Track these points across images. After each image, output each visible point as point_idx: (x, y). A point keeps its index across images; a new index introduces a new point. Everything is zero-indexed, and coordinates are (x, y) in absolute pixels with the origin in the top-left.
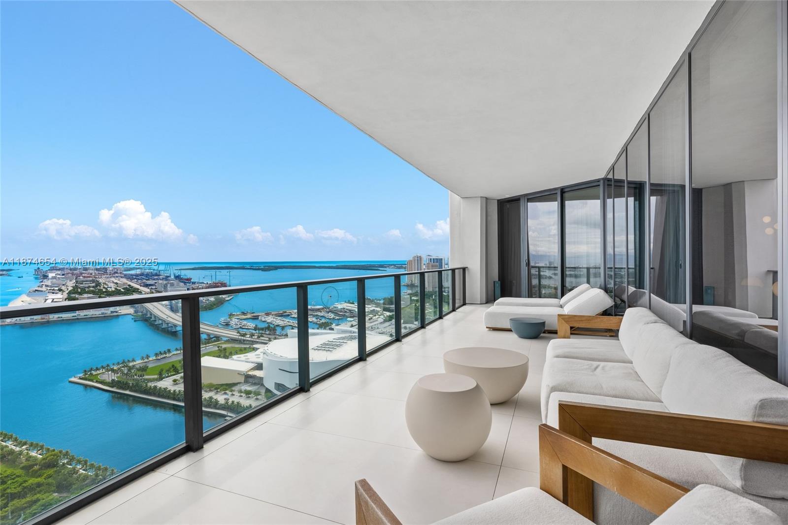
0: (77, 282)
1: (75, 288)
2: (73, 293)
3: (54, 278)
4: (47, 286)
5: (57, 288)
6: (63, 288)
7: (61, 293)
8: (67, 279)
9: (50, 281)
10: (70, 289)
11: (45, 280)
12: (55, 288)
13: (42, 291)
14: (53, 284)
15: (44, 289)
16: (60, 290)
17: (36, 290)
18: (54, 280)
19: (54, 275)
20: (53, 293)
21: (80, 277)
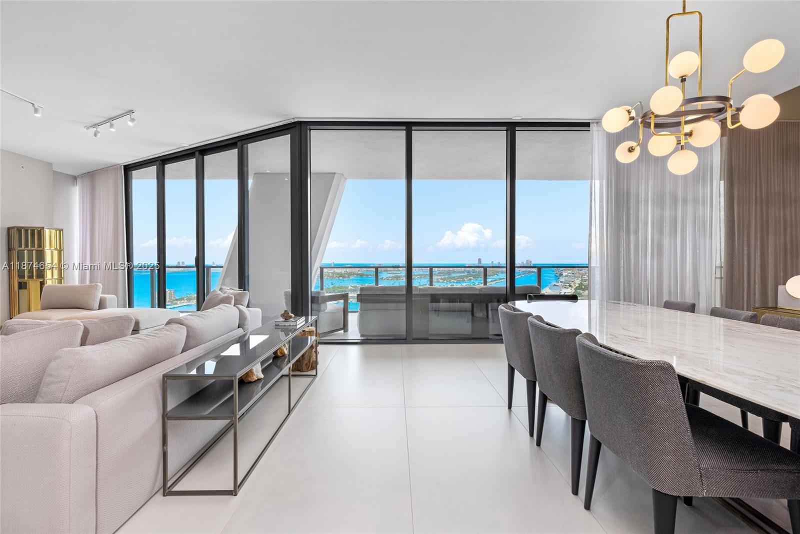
0: (582, 280)
1: (581, 284)
2: (579, 289)
3: (566, 276)
4: (561, 282)
5: (568, 284)
6: (572, 284)
7: (570, 288)
8: (575, 277)
9: (564, 278)
10: (577, 285)
11: (561, 278)
12: (567, 284)
13: (558, 286)
14: (565, 281)
15: (560, 284)
16: (570, 286)
17: (555, 285)
18: (566, 278)
19: (566, 274)
20: (565, 288)
21: (584, 275)
